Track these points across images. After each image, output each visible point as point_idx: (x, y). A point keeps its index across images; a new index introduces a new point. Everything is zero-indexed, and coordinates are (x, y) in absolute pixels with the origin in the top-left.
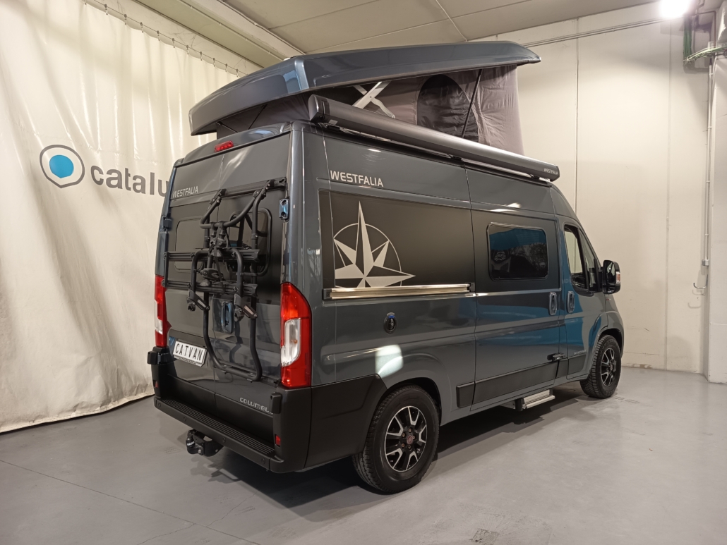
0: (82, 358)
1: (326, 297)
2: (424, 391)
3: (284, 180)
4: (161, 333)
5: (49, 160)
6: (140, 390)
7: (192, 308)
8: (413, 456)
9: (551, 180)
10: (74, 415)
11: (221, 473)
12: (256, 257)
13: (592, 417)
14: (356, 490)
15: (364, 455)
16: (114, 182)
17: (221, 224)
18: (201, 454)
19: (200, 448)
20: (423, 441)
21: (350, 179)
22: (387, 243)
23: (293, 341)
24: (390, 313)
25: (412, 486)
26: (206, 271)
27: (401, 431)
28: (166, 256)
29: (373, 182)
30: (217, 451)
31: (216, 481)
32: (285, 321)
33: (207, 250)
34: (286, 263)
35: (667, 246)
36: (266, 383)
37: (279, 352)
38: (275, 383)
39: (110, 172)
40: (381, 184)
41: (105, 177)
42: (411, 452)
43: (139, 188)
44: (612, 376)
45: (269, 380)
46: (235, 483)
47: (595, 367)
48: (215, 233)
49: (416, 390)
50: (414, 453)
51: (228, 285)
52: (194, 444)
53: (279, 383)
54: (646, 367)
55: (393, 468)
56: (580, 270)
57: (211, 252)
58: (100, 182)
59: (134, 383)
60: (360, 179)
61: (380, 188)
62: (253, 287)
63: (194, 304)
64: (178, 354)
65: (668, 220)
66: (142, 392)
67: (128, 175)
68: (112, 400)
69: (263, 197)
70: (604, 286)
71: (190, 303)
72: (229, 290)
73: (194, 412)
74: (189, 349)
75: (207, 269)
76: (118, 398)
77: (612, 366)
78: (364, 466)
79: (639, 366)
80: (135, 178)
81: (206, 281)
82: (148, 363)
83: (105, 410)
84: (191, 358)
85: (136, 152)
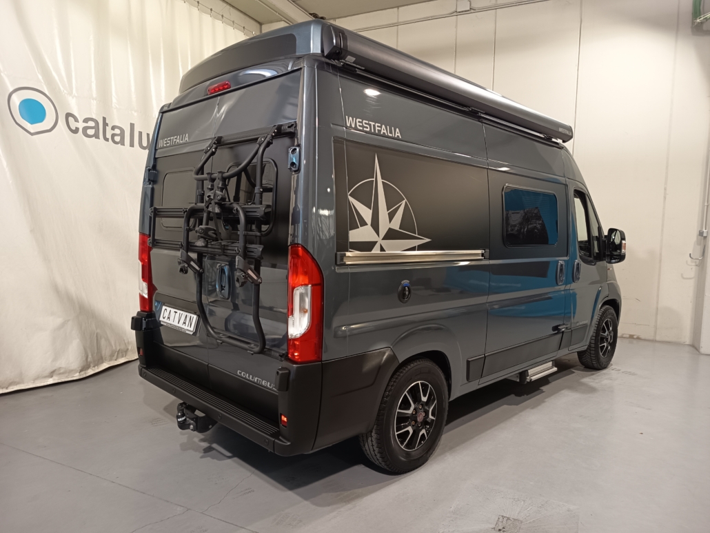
0: (59, 321)
1: (339, 261)
2: (434, 364)
3: (294, 125)
4: (146, 296)
5: (18, 103)
6: (120, 354)
7: (183, 271)
8: (423, 434)
9: (564, 142)
10: (51, 381)
11: (213, 449)
12: (263, 213)
13: (592, 390)
14: (360, 469)
15: (373, 434)
16: (91, 132)
17: (220, 175)
18: (193, 430)
19: (192, 424)
20: (433, 418)
21: (367, 128)
22: (404, 202)
23: (303, 310)
24: (405, 281)
25: (420, 466)
26: (202, 229)
27: (412, 408)
28: (152, 213)
29: (391, 132)
30: (210, 426)
31: (209, 458)
32: (293, 288)
33: (202, 205)
34: (295, 222)
35: (664, 215)
36: (270, 355)
37: (287, 323)
38: (281, 356)
39: (86, 120)
40: (399, 135)
41: (81, 125)
42: (421, 430)
43: (117, 139)
44: (609, 348)
45: (273, 353)
46: (229, 461)
47: (594, 338)
48: (212, 186)
49: (428, 364)
50: (423, 431)
51: (227, 246)
52: (185, 419)
53: (285, 357)
54: (635, 337)
55: (402, 447)
56: (585, 238)
57: (208, 207)
58: (76, 131)
59: (114, 348)
60: (377, 128)
61: (397, 139)
62: (258, 249)
63: (186, 265)
64: (165, 320)
65: (665, 189)
66: (123, 357)
67: (105, 124)
68: (92, 365)
69: (269, 144)
70: (608, 255)
71: (182, 265)
72: (229, 252)
73: (184, 383)
74: (177, 315)
75: (203, 226)
76: (97, 364)
77: (609, 337)
78: (373, 445)
79: (628, 336)
80: (113, 128)
81: (202, 240)
82: (132, 328)
83: (84, 376)
84: (181, 325)
85: (114, 100)
